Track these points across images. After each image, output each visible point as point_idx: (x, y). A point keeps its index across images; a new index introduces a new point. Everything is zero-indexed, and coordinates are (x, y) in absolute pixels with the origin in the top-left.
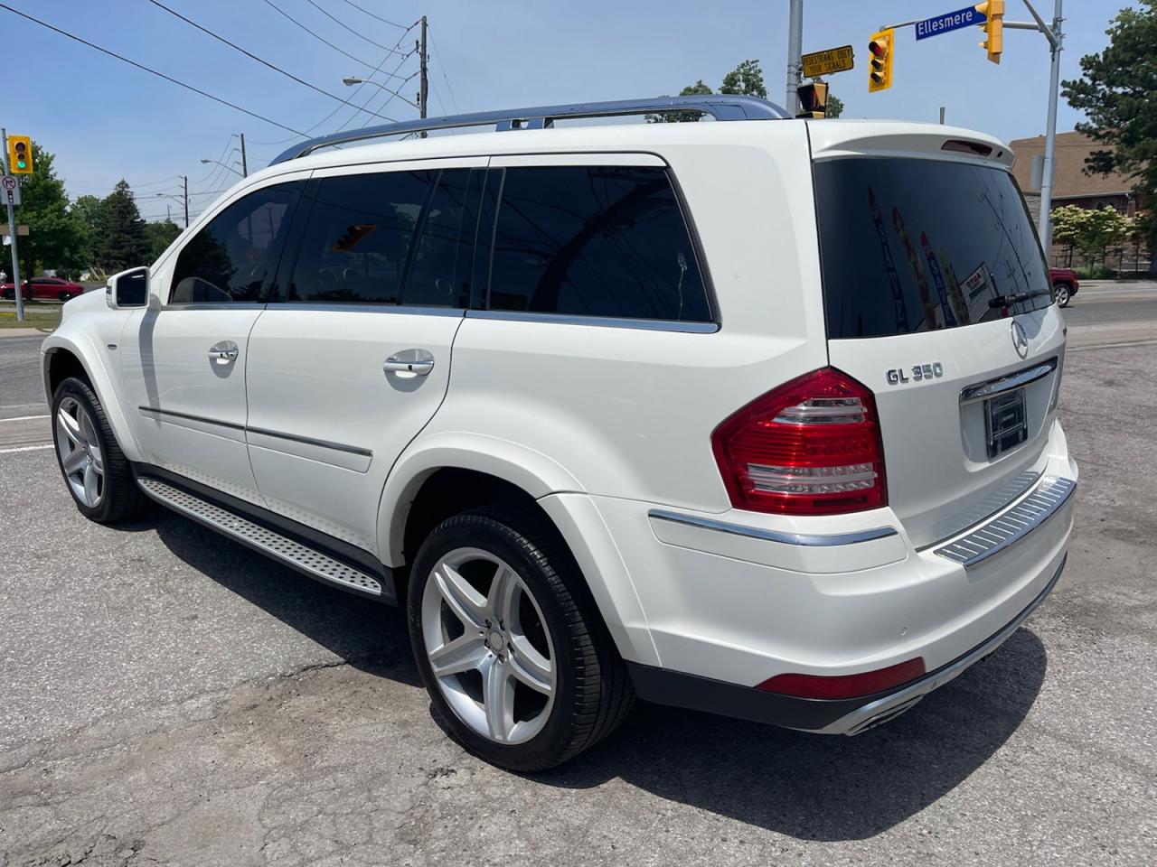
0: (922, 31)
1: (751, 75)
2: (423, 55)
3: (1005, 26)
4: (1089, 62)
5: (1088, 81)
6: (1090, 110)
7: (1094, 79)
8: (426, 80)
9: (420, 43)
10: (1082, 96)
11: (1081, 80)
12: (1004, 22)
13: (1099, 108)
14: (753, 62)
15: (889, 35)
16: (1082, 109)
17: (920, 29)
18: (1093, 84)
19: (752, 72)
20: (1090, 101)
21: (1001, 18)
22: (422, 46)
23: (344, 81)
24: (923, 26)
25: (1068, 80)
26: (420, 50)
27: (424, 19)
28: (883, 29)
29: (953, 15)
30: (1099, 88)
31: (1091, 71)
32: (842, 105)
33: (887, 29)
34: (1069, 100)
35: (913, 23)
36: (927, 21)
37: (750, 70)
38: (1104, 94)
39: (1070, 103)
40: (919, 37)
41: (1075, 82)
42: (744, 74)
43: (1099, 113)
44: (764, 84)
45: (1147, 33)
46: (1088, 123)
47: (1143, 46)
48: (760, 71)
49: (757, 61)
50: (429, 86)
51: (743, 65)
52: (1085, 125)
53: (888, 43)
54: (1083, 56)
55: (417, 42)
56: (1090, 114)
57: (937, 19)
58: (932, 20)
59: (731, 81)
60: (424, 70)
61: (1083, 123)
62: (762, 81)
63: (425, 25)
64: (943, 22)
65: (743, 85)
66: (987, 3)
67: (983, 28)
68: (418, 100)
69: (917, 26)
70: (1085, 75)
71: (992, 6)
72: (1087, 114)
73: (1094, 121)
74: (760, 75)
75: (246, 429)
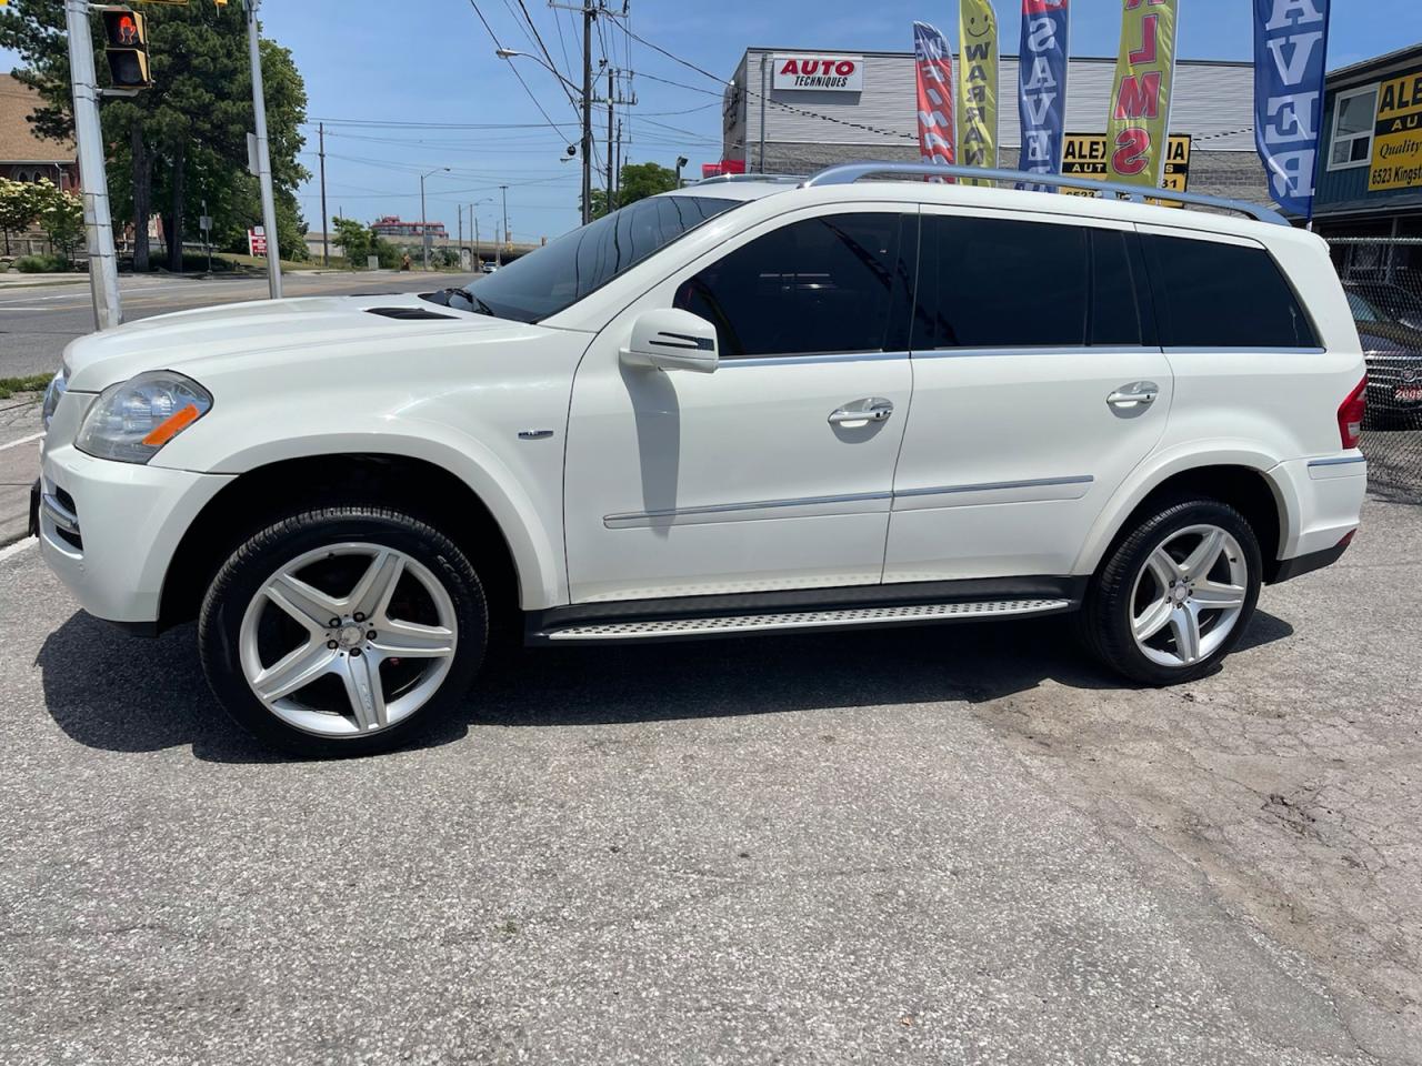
75: (894, 495)
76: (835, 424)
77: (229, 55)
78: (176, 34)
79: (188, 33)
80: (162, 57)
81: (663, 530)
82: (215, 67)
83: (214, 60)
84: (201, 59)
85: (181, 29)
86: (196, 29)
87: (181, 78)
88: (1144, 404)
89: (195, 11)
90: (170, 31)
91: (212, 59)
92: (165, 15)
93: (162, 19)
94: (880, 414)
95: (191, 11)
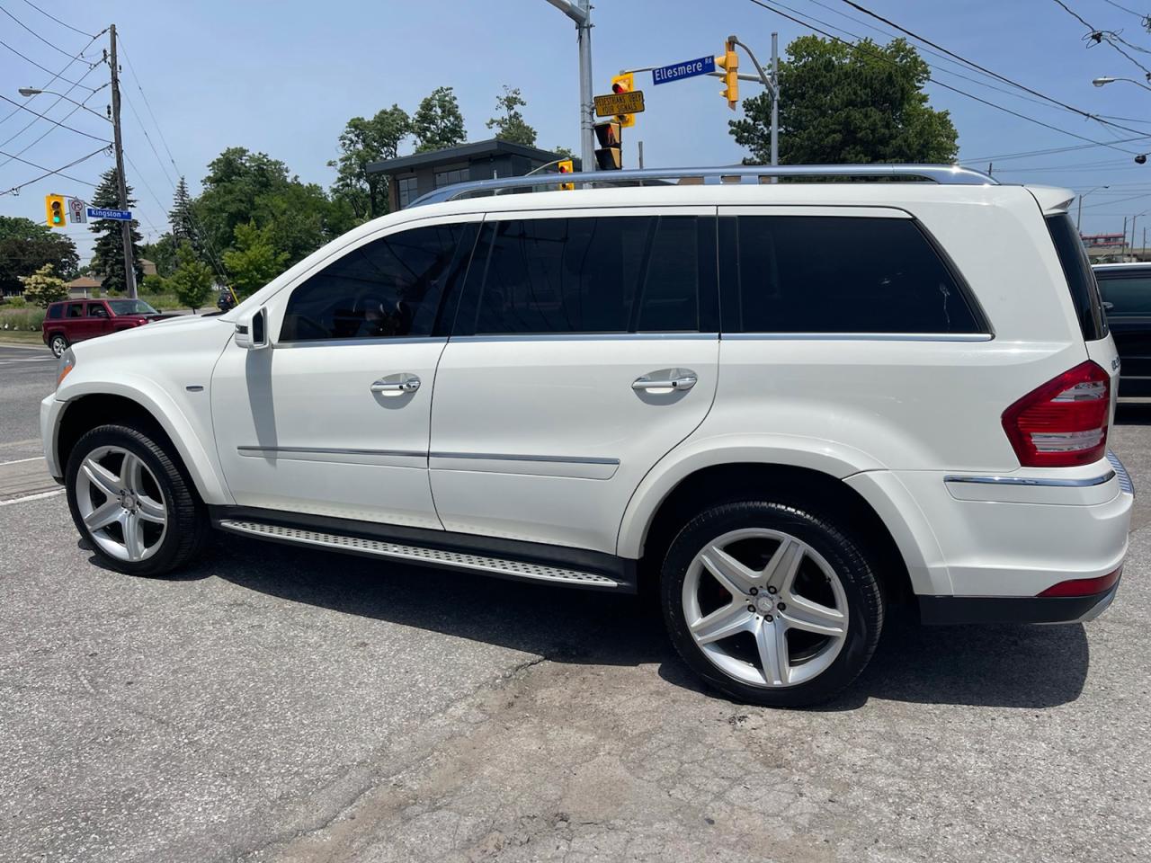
0: (659, 77)
1: (446, 101)
2: (113, 65)
3: (740, 78)
4: (751, 105)
5: (750, 121)
6: (753, 147)
7: (755, 119)
8: (119, 92)
9: (109, 52)
10: (746, 134)
11: (745, 121)
12: (739, 74)
13: (761, 144)
14: (447, 90)
15: (629, 79)
16: (747, 146)
17: (657, 75)
18: (754, 124)
19: (447, 98)
20: (752, 139)
21: (736, 71)
22: (112, 58)
23: (20, 91)
24: (659, 73)
25: (734, 120)
26: (109, 59)
27: (113, 27)
28: (623, 73)
29: (685, 64)
30: (760, 127)
31: (751, 113)
32: (535, 133)
33: (627, 73)
34: (735, 137)
35: (650, 70)
36: (663, 69)
37: (445, 96)
38: (762, 133)
39: (737, 141)
40: (656, 83)
41: (740, 122)
42: (439, 100)
43: (761, 149)
44: (460, 111)
45: (796, 81)
46: (752, 158)
47: (794, 91)
48: (455, 98)
49: (451, 89)
50: (121, 99)
51: (438, 91)
52: (750, 160)
53: (629, 86)
54: (745, 99)
55: (105, 51)
56: (754, 150)
57: (671, 67)
58: (667, 68)
59: (427, 106)
60: (115, 81)
61: (749, 158)
62: (457, 107)
63: (114, 34)
64: (677, 71)
65: (439, 111)
66: (725, 57)
67: (722, 79)
68: (109, 113)
69: (654, 72)
70: (747, 115)
71: (729, 59)
72: (751, 150)
73: (758, 157)
74: (455, 102)
75: (428, 455)
76: (377, 393)
77: (887, 126)
78: (848, 117)
79: (856, 115)
80: (835, 135)
81: (272, 461)
82: (874, 137)
83: (873, 131)
84: (864, 132)
85: (852, 112)
86: (863, 110)
87: (848, 149)
88: (680, 392)
89: (864, 97)
90: (843, 115)
91: (872, 130)
92: (842, 104)
93: (840, 107)
94: (410, 387)
95: (861, 98)
